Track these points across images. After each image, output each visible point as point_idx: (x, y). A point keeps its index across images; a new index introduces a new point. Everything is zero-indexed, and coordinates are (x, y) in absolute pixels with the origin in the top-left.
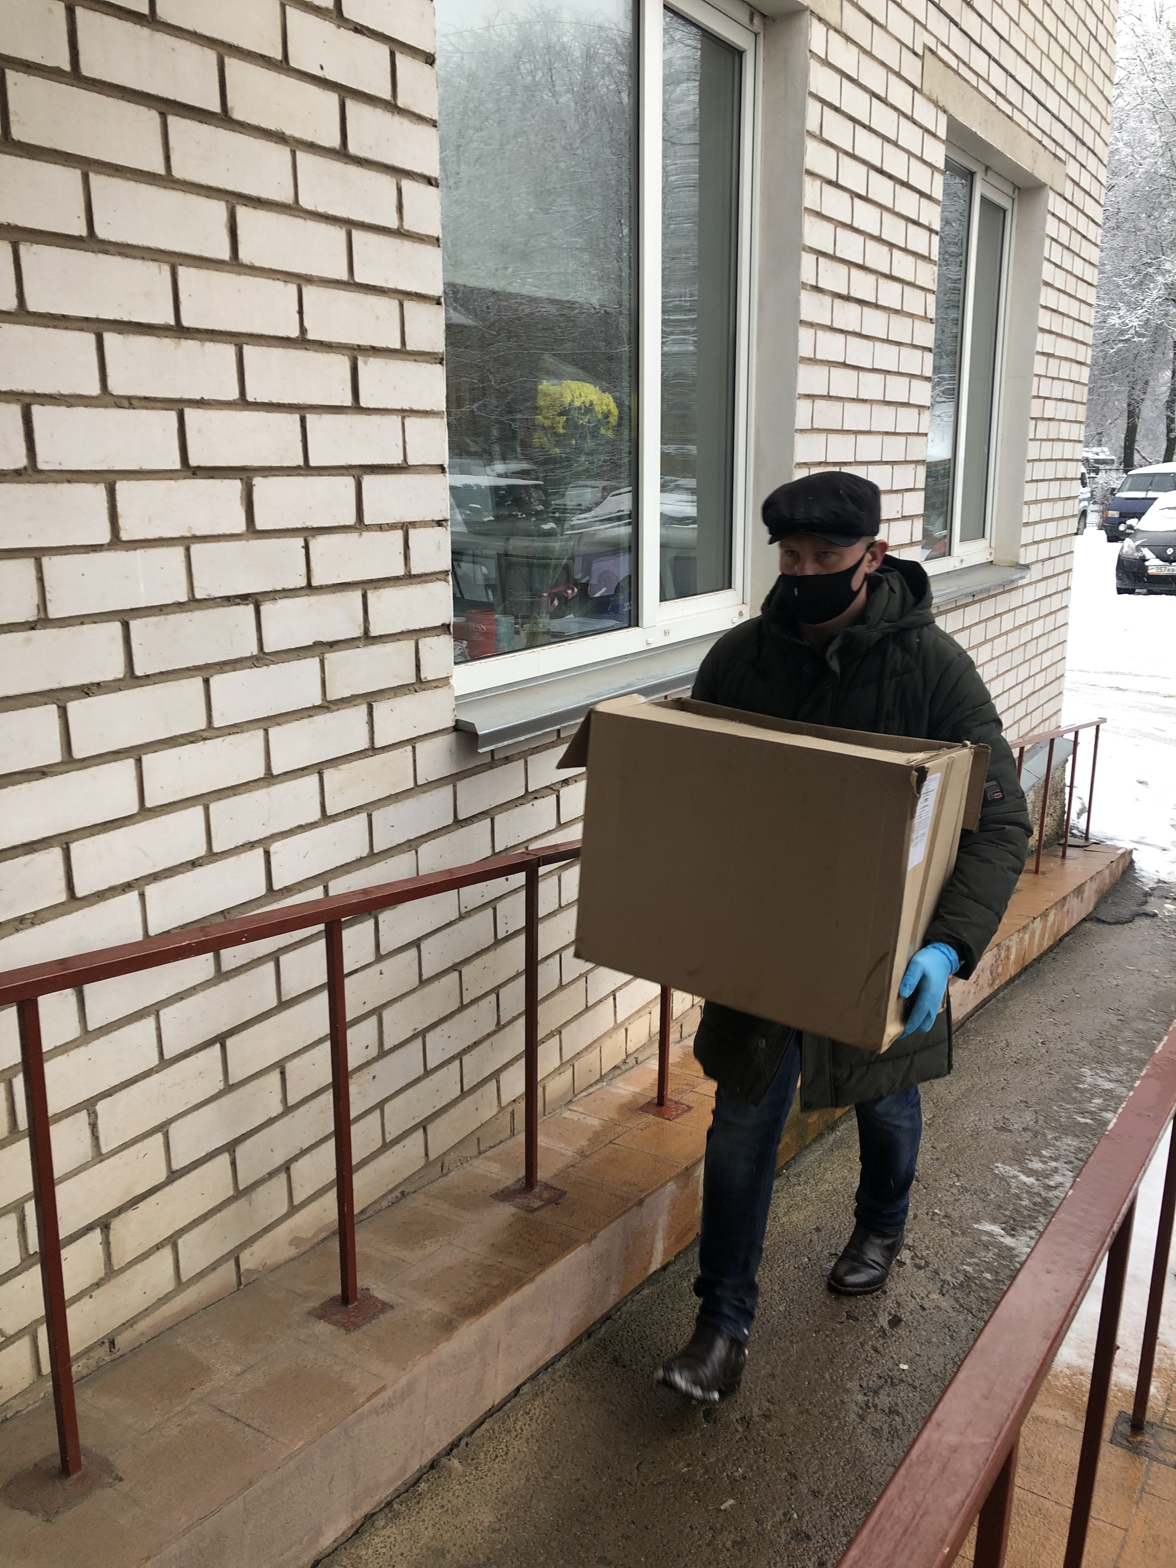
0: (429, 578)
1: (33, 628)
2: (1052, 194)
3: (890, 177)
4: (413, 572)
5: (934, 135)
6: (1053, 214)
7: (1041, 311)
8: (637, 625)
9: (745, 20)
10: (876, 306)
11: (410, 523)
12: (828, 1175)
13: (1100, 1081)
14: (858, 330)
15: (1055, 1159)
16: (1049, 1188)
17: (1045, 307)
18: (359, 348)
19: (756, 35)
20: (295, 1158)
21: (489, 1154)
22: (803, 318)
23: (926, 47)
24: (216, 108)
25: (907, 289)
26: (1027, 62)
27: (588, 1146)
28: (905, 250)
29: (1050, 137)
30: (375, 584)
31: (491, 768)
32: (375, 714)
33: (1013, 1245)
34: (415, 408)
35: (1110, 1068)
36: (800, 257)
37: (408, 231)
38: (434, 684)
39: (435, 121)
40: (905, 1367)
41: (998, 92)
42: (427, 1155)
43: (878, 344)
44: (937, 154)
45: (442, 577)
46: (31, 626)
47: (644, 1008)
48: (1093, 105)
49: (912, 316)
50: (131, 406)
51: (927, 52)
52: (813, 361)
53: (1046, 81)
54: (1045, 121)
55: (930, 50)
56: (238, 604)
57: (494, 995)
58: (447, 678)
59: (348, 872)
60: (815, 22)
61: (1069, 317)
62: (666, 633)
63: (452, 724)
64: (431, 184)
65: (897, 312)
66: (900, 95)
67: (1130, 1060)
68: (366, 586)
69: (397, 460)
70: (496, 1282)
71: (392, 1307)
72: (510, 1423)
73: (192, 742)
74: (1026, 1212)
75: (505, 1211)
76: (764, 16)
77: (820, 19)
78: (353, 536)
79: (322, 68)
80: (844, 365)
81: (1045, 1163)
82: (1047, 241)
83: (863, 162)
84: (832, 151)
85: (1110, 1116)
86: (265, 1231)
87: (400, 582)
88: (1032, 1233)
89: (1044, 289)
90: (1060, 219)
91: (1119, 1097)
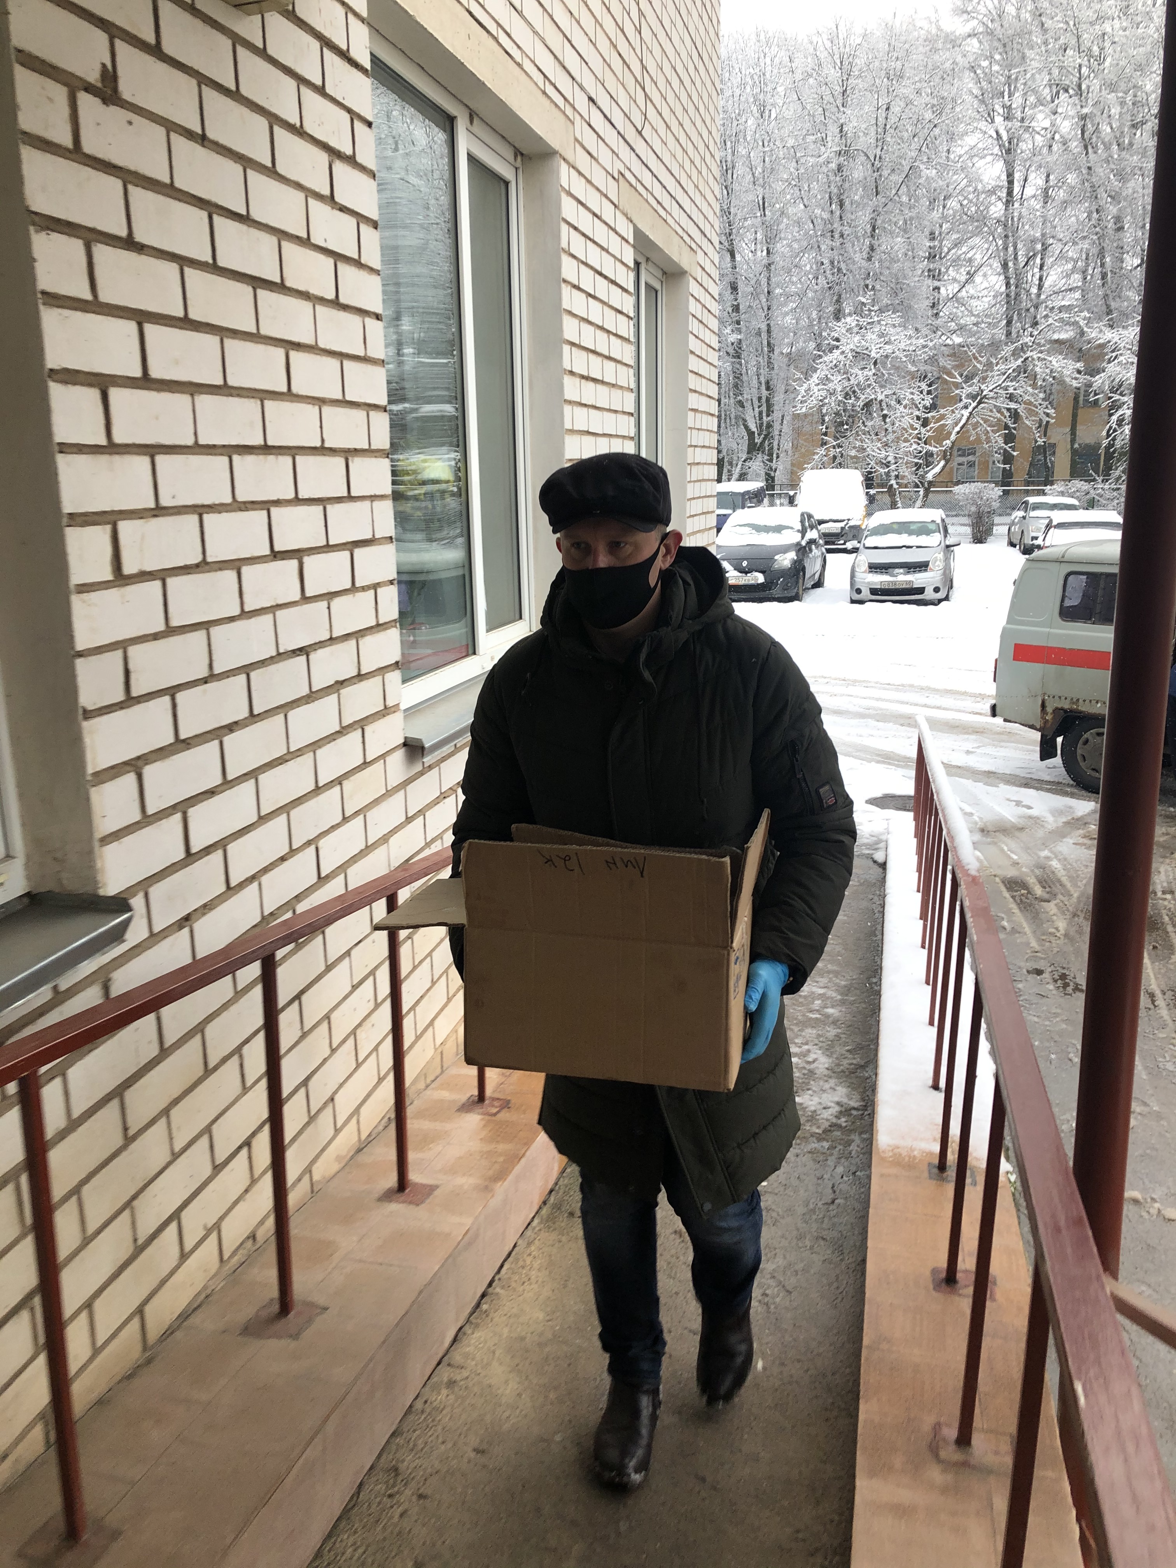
0: (387, 626)
1: (206, 682)
2: (691, 279)
3: (606, 277)
4: (380, 622)
5: (627, 241)
6: (692, 295)
7: (690, 374)
8: (474, 653)
9: (511, 159)
10: (602, 382)
11: (377, 584)
14: (594, 403)
17: (692, 372)
18: (349, 451)
19: (516, 169)
20: (336, 1092)
21: (433, 1086)
22: (566, 398)
23: (620, 172)
24: (278, 280)
25: (619, 366)
26: (672, 174)
28: (616, 335)
29: (687, 233)
30: (362, 633)
31: (422, 775)
32: (365, 736)
34: (377, 494)
36: (562, 348)
37: (370, 357)
38: (393, 710)
39: (379, 271)
41: (658, 202)
43: (605, 413)
44: (629, 256)
45: (393, 624)
46: (205, 681)
48: (709, 204)
49: (621, 387)
50: (247, 510)
51: (621, 177)
52: (572, 431)
53: (683, 188)
55: (622, 174)
56: (299, 655)
57: (429, 958)
58: (398, 704)
59: (355, 862)
60: (562, 162)
61: (705, 377)
63: (402, 741)
64: (378, 319)
65: (613, 386)
66: (608, 213)
68: (358, 635)
69: (369, 536)
70: (501, 1159)
71: (438, 1187)
72: (522, 1262)
73: (281, 764)
75: (474, 1120)
76: (522, 154)
77: (564, 159)
78: (350, 597)
79: (326, 240)
80: (588, 433)
82: (691, 317)
83: (592, 268)
84: (575, 262)
85: (830, 1011)
86: (323, 1150)
87: (373, 630)
88: (810, 1092)
89: (691, 357)
90: (695, 298)
91: (832, 998)
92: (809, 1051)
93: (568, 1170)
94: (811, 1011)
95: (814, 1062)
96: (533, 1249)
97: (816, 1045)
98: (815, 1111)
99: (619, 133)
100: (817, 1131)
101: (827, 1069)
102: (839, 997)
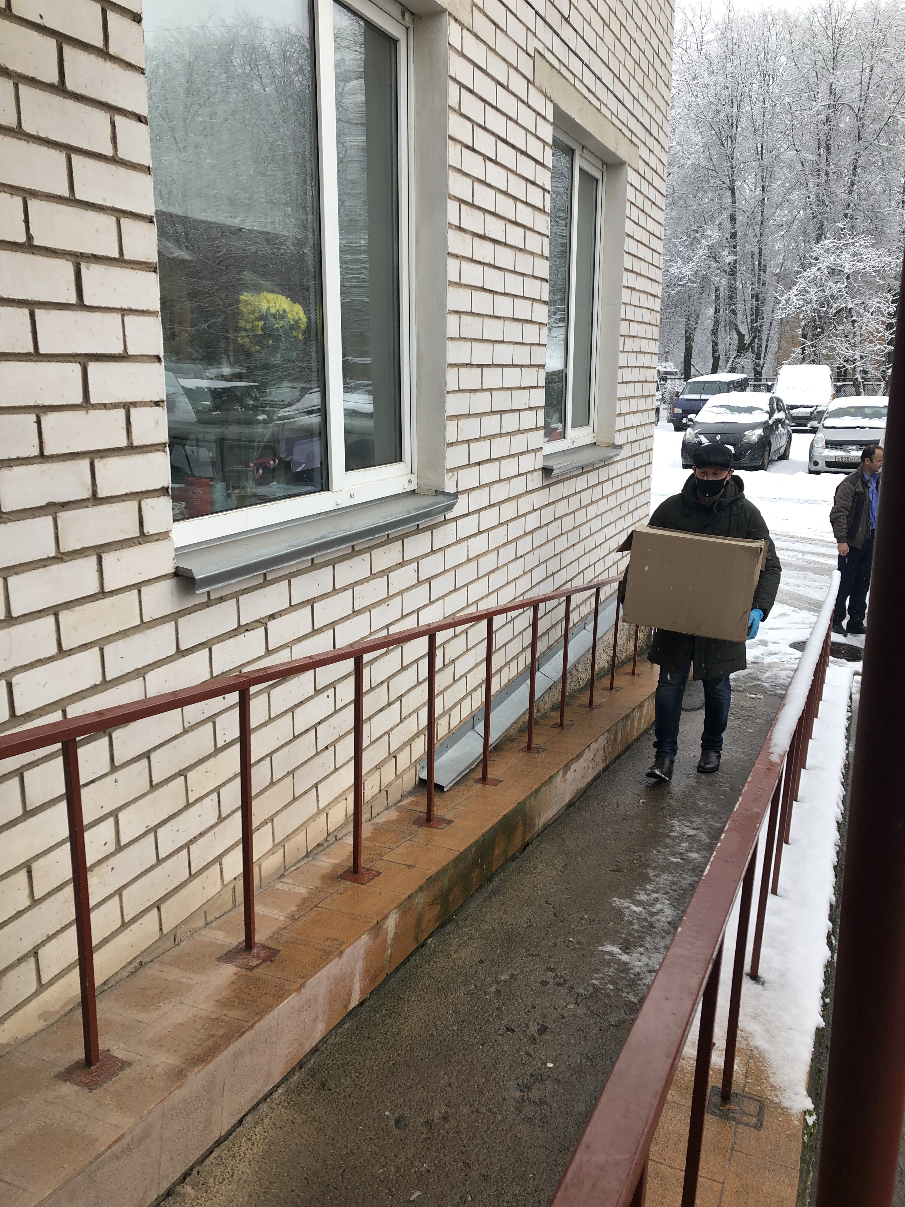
0: (148, 449)
2: (630, 169)
3: (513, 147)
4: (135, 444)
5: (544, 118)
6: (632, 185)
7: (626, 255)
8: (328, 490)
9: (399, 17)
10: (506, 245)
11: (131, 403)
12: (488, 917)
13: (686, 830)
14: (492, 263)
15: (656, 892)
16: (652, 914)
17: (629, 253)
18: (82, 255)
19: (407, 28)
20: (43, 944)
21: (215, 924)
22: (450, 251)
23: (536, 50)
25: (528, 233)
26: (610, 69)
27: (297, 911)
28: (526, 203)
29: (627, 127)
30: (102, 454)
31: (208, 606)
32: (104, 563)
33: (628, 961)
34: (133, 308)
35: (692, 819)
36: (447, 203)
37: (122, 159)
38: (156, 538)
39: (143, 69)
40: (551, 1065)
41: (589, 90)
42: (161, 929)
43: (508, 274)
44: (547, 132)
45: (161, 448)
47: (341, 795)
48: (657, 106)
49: (532, 253)
51: (537, 54)
52: (459, 285)
53: (623, 84)
54: (623, 114)
55: (539, 53)
57: (216, 794)
58: (167, 533)
59: (84, 698)
60: (452, 21)
61: (645, 261)
62: (352, 496)
63: (173, 570)
64: (142, 122)
65: (521, 250)
66: (518, 85)
67: (707, 812)
68: (93, 456)
69: (117, 351)
70: (220, 1032)
71: (130, 1064)
72: (235, 1150)
74: (636, 934)
75: (229, 971)
76: (413, 14)
77: (456, 20)
78: (82, 413)
80: (483, 289)
81: (648, 895)
82: (628, 204)
83: (493, 133)
84: (468, 123)
85: (694, 855)
86: (16, 1009)
87: (124, 452)
88: (641, 950)
89: (627, 239)
90: (636, 189)
91: (700, 841)
92: (657, 900)
93: (347, 1025)
94: (674, 855)
95: (657, 913)
96: (257, 1130)
97: (667, 893)
98: (639, 974)
99: (537, 13)
100: (633, 999)
101: (669, 923)
102: (708, 840)
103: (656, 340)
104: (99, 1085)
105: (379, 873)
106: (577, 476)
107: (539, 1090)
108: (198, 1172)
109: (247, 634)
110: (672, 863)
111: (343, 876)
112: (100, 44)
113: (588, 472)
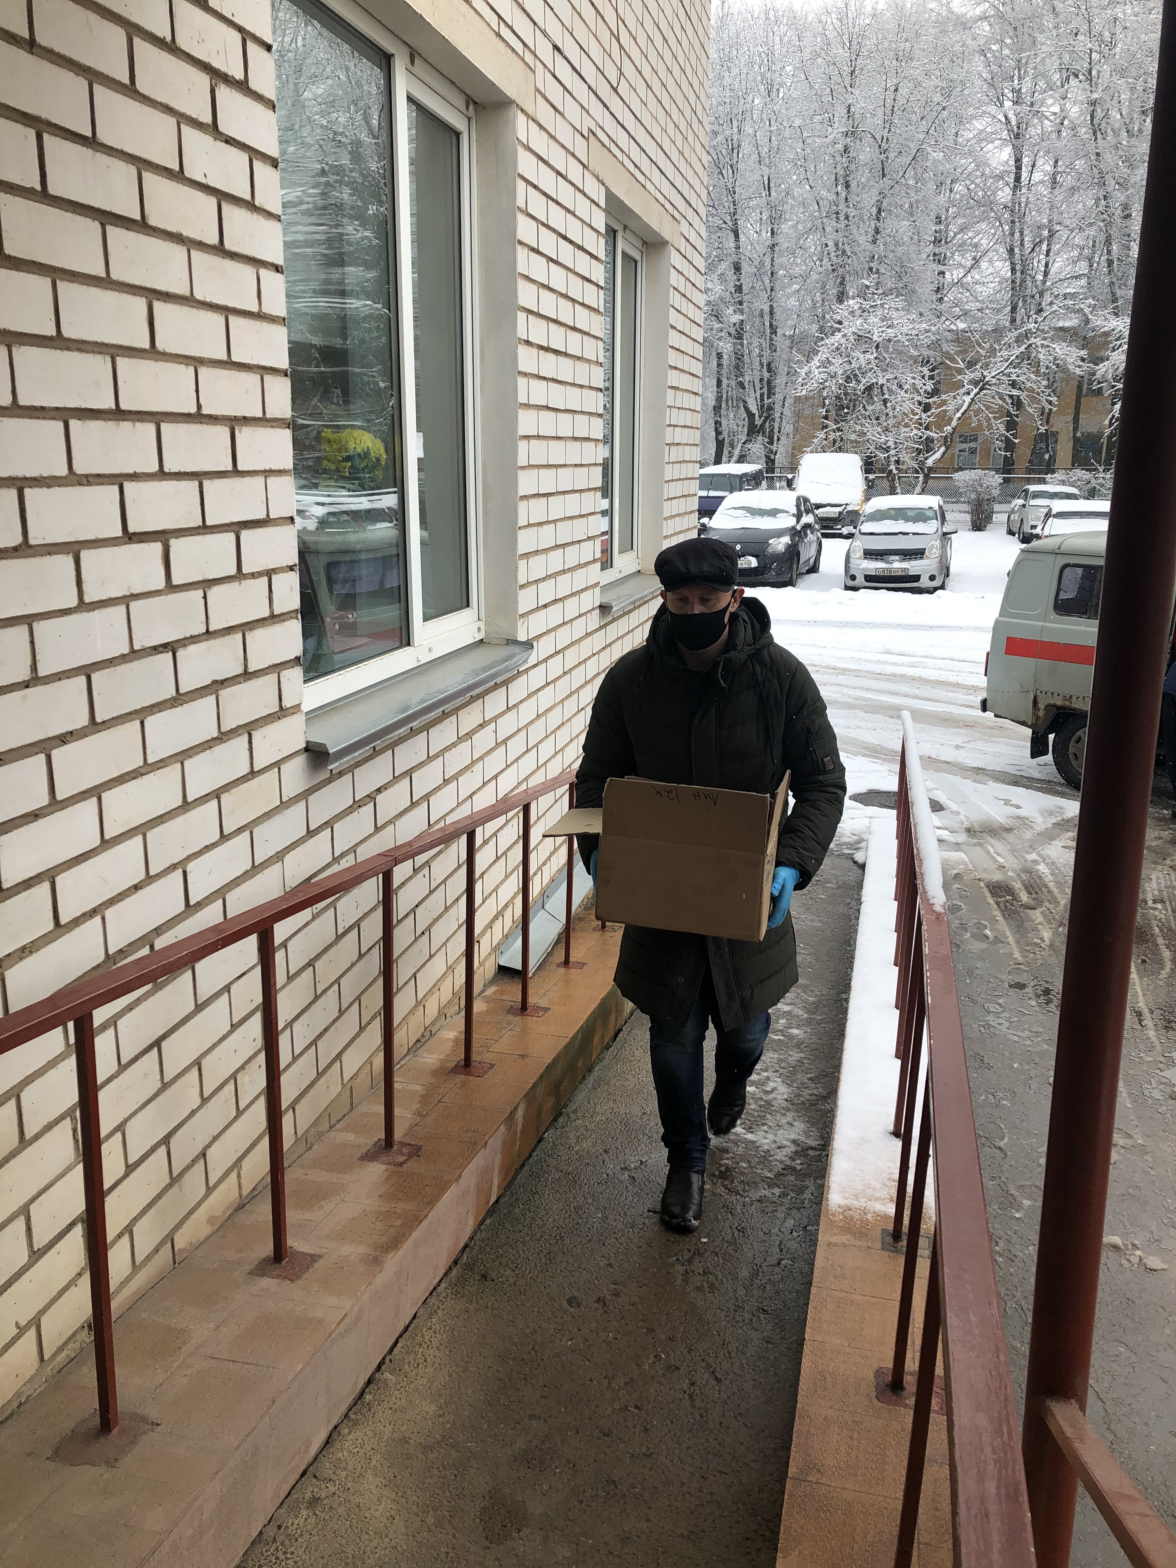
0: (285, 617)
1: (27, 687)
2: (672, 249)
3: (571, 242)
4: (275, 613)
5: (597, 205)
6: (674, 267)
7: (670, 350)
8: (409, 645)
9: (463, 108)
10: (566, 354)
11: (272, 570)
12: (598, 1108)
14: (555, 377)
15: (766, 1070)
17: (673, 347)
18: (235, 419)
19: (470, 119)
20: (209, 1146)
21: (338, 1126)
22: (520, 369)
23: (590, 130)
24: (137, 217)
25: (585, 338)
26: (653, 138)
27: (422, 1107)
28: (583, 304)
29: (669, 201)
30: (251, 626)
31: (330, 782)
32: (253, 742)
33: (754, 1139)
34: (273, 468)
36: (516, 315)
37: (265, 314)
38: (291, 711)
39: (279, 216)
40: (706, 1240)
41: (636, 166)
42: (296, 1132)
43: (568, 387)
44: (600, 220)
45: (293, 615)
46: (26, 685)
47: (434, 986)
48: (695, 172)
49: (588, 361)
50: (89, 484)
51: (591, 134)
52: (527, 406)
53: (665, 153)
54: (666, 188)
55: (592, 132)
56: (162, 652)
57: (337, 985)
58: (299, 704)
59: (238, 885)
60: (519, 112)
61: (687, 354)
62: (430, 650)
63: (304, 745)
64: (278, 271)
65: (579, 358)
66: (575, 172)
68: (244, 628)
69: (262, 515)
70: (399, 1222)
71: (320, 1257)
72: (419, 1339)
73: (134, 778)
74: (756, 1114)
75: (377, 1170)
76: (475, 103)
77: (522, 110)
78: (235, 585)
79: (206, 176)
80: (547, 408)
82: (672, 290)
83: (554, 231)
84: (534, 223)
85: (795, 1031)
86: (191, 1213)
87: (266, 623)
88: (765, 1128)
89: (672, 332)
90: (678, 271)
91: (798, 1016)
92: (768, 1078)
93: (488, 1222)
95: (772, 1091)
96: (434, 1320)
97: (777, 1071)
98: (768, 1151)
99: (590, 87)
100: (769, 1175)
101: (786, 1100)
102: (806, 1016)
103: (697, 445)
104: (299, 1277)
105: (492, 1066)
106: (630, 612)
107: (700, 1262)
108: (391, 1360)
109: (361, 810)
110: (774, 1040)
111: (455, 1070)
112: (248, 197)
113: (639, 606)
